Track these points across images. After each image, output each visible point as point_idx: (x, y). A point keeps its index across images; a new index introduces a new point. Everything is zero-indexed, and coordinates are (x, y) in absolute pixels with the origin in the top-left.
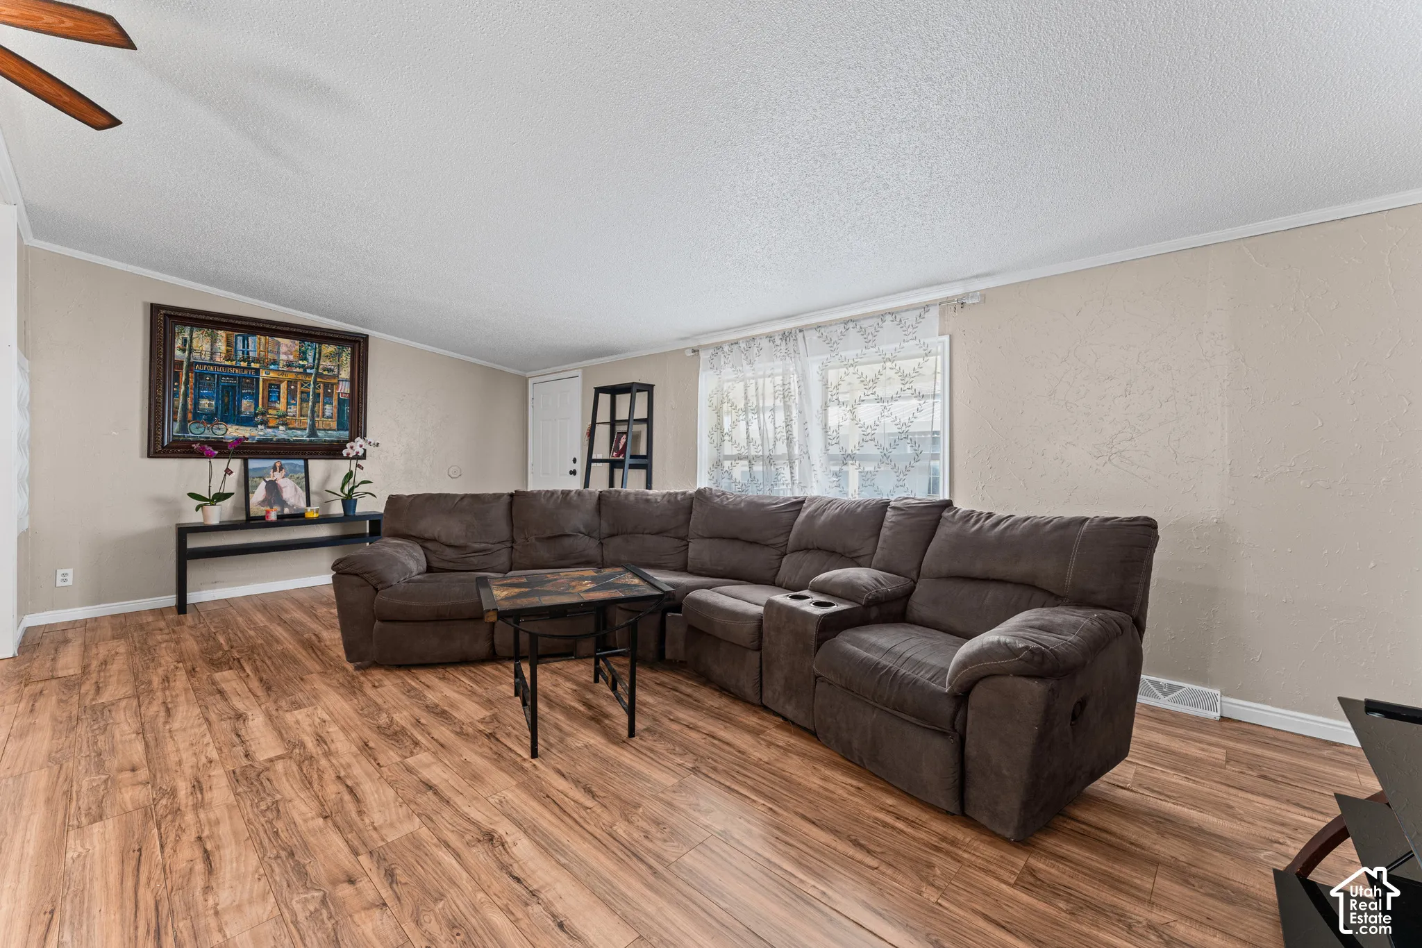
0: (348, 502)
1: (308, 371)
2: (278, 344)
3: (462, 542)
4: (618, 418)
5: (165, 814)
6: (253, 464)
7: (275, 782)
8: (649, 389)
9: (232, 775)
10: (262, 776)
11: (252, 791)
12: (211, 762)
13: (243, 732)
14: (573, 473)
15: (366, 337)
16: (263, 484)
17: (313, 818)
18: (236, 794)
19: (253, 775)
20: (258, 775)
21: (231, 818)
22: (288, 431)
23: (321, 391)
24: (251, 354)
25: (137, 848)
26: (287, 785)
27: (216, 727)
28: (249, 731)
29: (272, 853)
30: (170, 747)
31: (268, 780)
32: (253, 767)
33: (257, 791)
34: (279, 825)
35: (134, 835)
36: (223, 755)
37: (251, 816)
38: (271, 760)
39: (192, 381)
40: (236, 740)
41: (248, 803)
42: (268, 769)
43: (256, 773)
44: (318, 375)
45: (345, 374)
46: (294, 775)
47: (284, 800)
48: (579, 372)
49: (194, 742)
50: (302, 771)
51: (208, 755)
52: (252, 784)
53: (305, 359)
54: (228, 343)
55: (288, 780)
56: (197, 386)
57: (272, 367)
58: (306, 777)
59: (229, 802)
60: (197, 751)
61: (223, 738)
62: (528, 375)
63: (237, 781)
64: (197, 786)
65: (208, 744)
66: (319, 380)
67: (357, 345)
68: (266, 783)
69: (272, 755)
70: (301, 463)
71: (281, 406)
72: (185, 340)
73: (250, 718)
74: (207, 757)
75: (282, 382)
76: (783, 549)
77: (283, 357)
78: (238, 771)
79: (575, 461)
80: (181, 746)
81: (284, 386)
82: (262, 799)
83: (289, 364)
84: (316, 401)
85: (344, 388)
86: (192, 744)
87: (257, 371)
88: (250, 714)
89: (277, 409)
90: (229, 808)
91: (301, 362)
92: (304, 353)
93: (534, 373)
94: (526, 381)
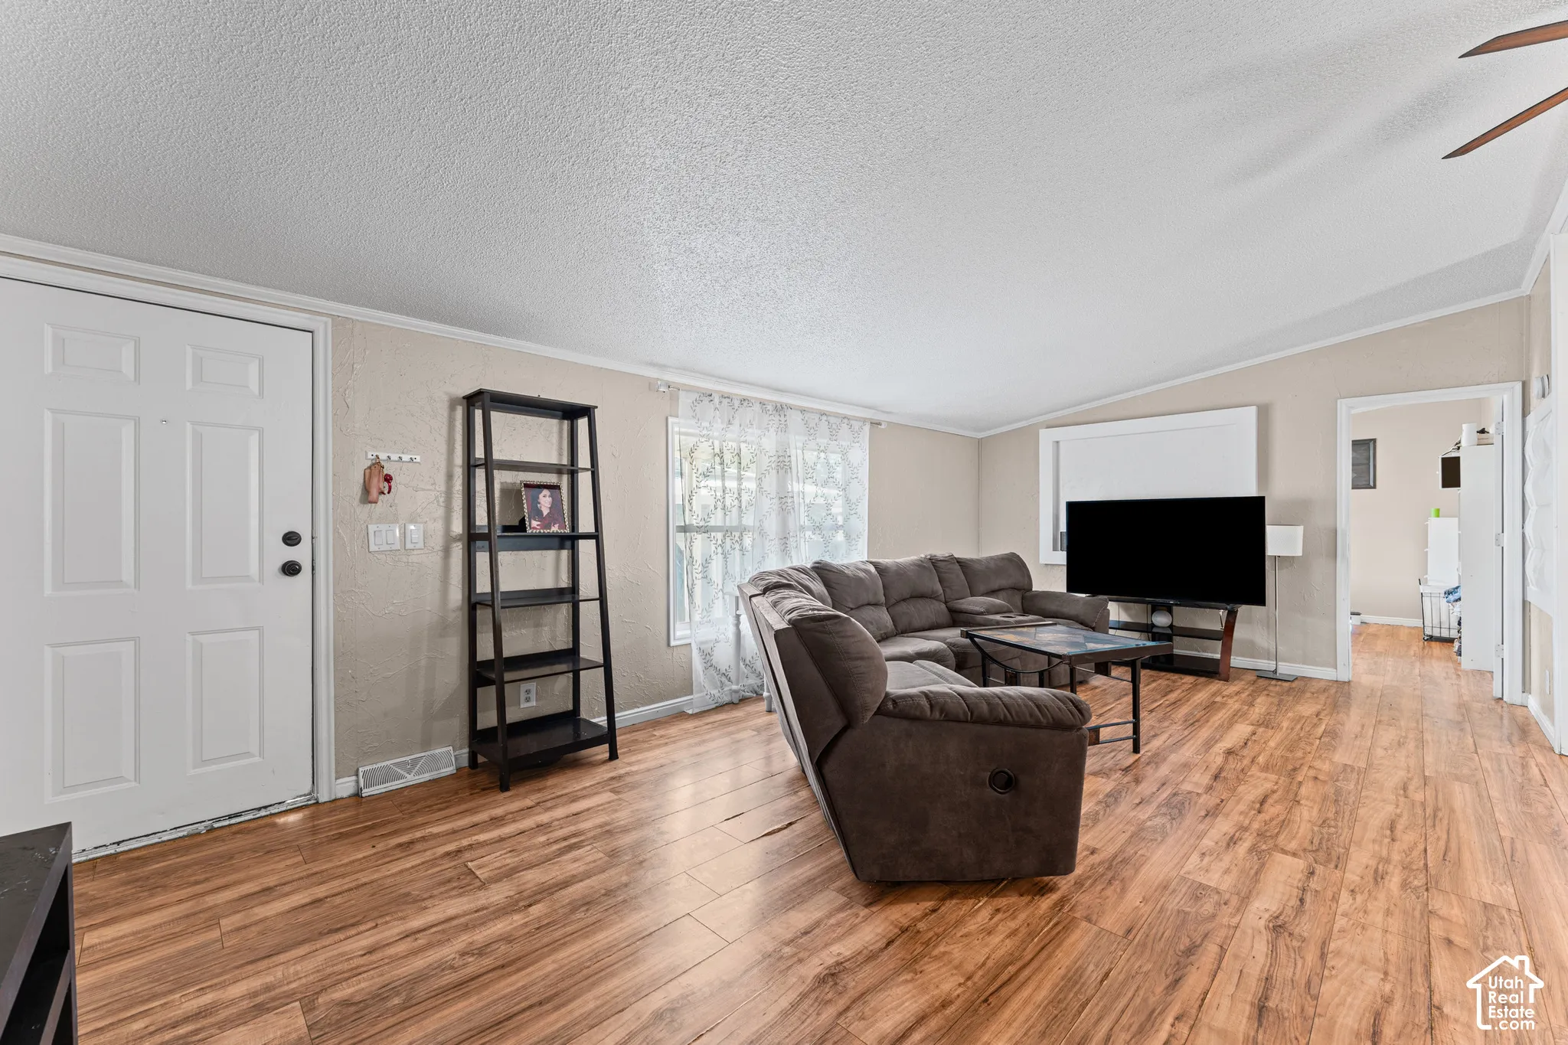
5: (1418, 872)
7: (1309, 837)
9: (1340, 866)
10: (1314, 848)
11: (1332, 844)
12: (1352, 891)
13: (1294, 902)
17: (1305, 806)
18: (1348, 850)
19: (1321, 856)
20: (1317, 850)
21: (1363, 838)
25: (1447, 863)
26: (1301, 830)
27: (1319, 933)
28: (1285, 898)
29: (1348, 809)
30: (1394, 944)
31: (1312, 843)
32: (1315, 860)
33: (1328, 840)
34: (1331, 815)
35: (1450, 873)
36: (1335, 889)
37: (1346, 830)
38: (1294, 855)
40: (1308, 898)
41: (1342, 838)
42: (1305, 850)
43: (1318, 853)
46: (1289, 832)
47: (1314, 824)
49: (1359, 930)
50: (1279, 832)
51: (1351, 901)
52: (1328, 848)
55: (1297, 833)
58: (1281, 826)
59: (1357, 848)
60: (1361, 914)
61: (1322, 909)
63: (1339, 858)
64: (1379, 877)
65: (1345, 915)
68: (1316, 841)
69: (1289, 859)
73: (1267, 916)
74: (1354, 899)
78: (1332, 866)
80: (1378, 935)
82: (1329, 834)
86: (1363, 928)
88: (1262, 922)
90: (1359, 844)
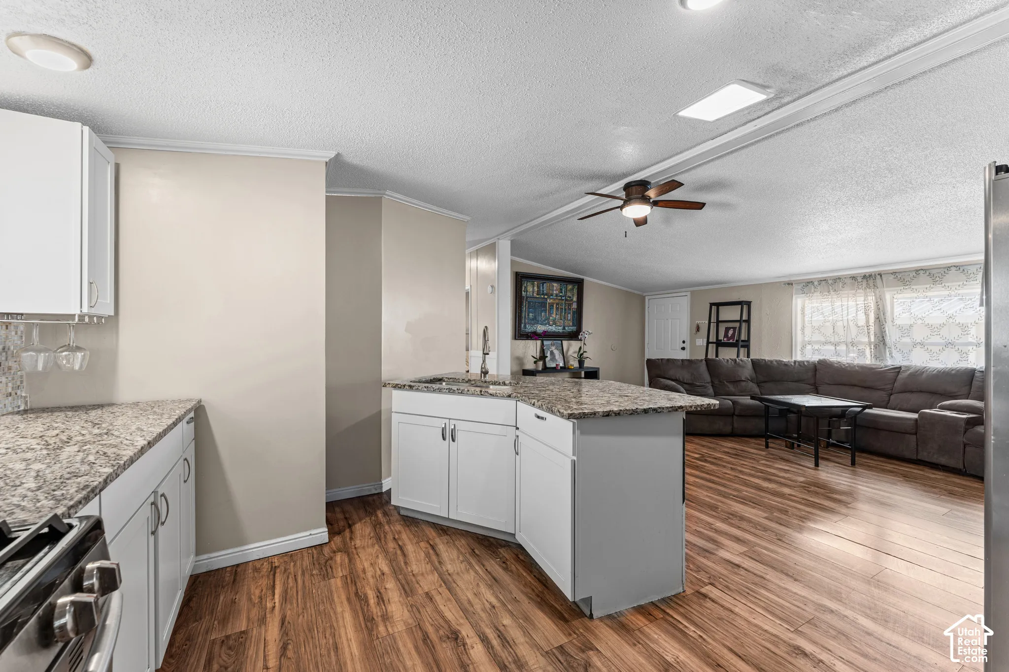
0: (581, 362)
1: (563, 298)
2: (553, 286)
3: (690, 382)
4: (720, 319)
6: (545, 343)
8: (749, 304)
14: (683, 349)
15: (583, 280)
16: (549, 352)
22: (556, 327)
23: (567, 307)
24: (545, 292)
39: (527, 305)
44: (566, 300)
45: (575, 299)
48: (689, 294)
53: (562, 293)
54: (538, 287)
56: (529, 308)
57: (551, 297)
62: (644, 294)
66: (566, 302)
67: (579, 284)
70: (560, 342)
71: (554, 315)
72: (525, 287)
75: (554, 304)
76: (890, 391)
77: (555, 292)
79: (684, 342)
81: (555, 305)
83: (557, 295)
84: (565, 313)
85: (575, 306)
87: (547, 299)
89: (553, 317)
91: (560, 294)
92: (561, 289)
93: (649, 294)
94: (644, 297)
